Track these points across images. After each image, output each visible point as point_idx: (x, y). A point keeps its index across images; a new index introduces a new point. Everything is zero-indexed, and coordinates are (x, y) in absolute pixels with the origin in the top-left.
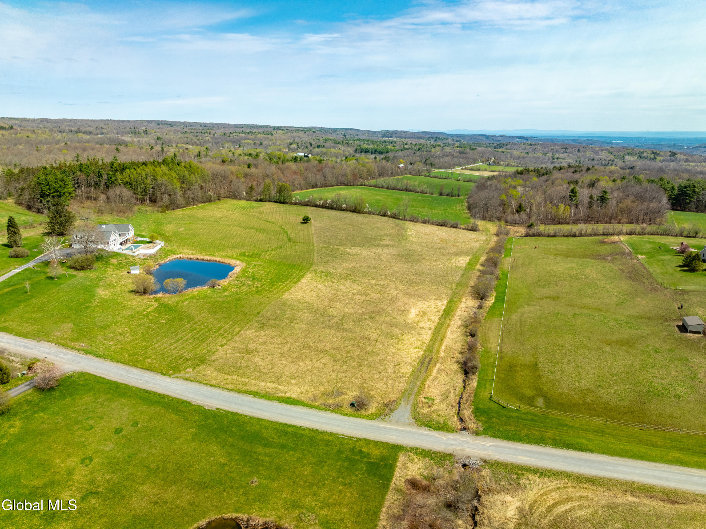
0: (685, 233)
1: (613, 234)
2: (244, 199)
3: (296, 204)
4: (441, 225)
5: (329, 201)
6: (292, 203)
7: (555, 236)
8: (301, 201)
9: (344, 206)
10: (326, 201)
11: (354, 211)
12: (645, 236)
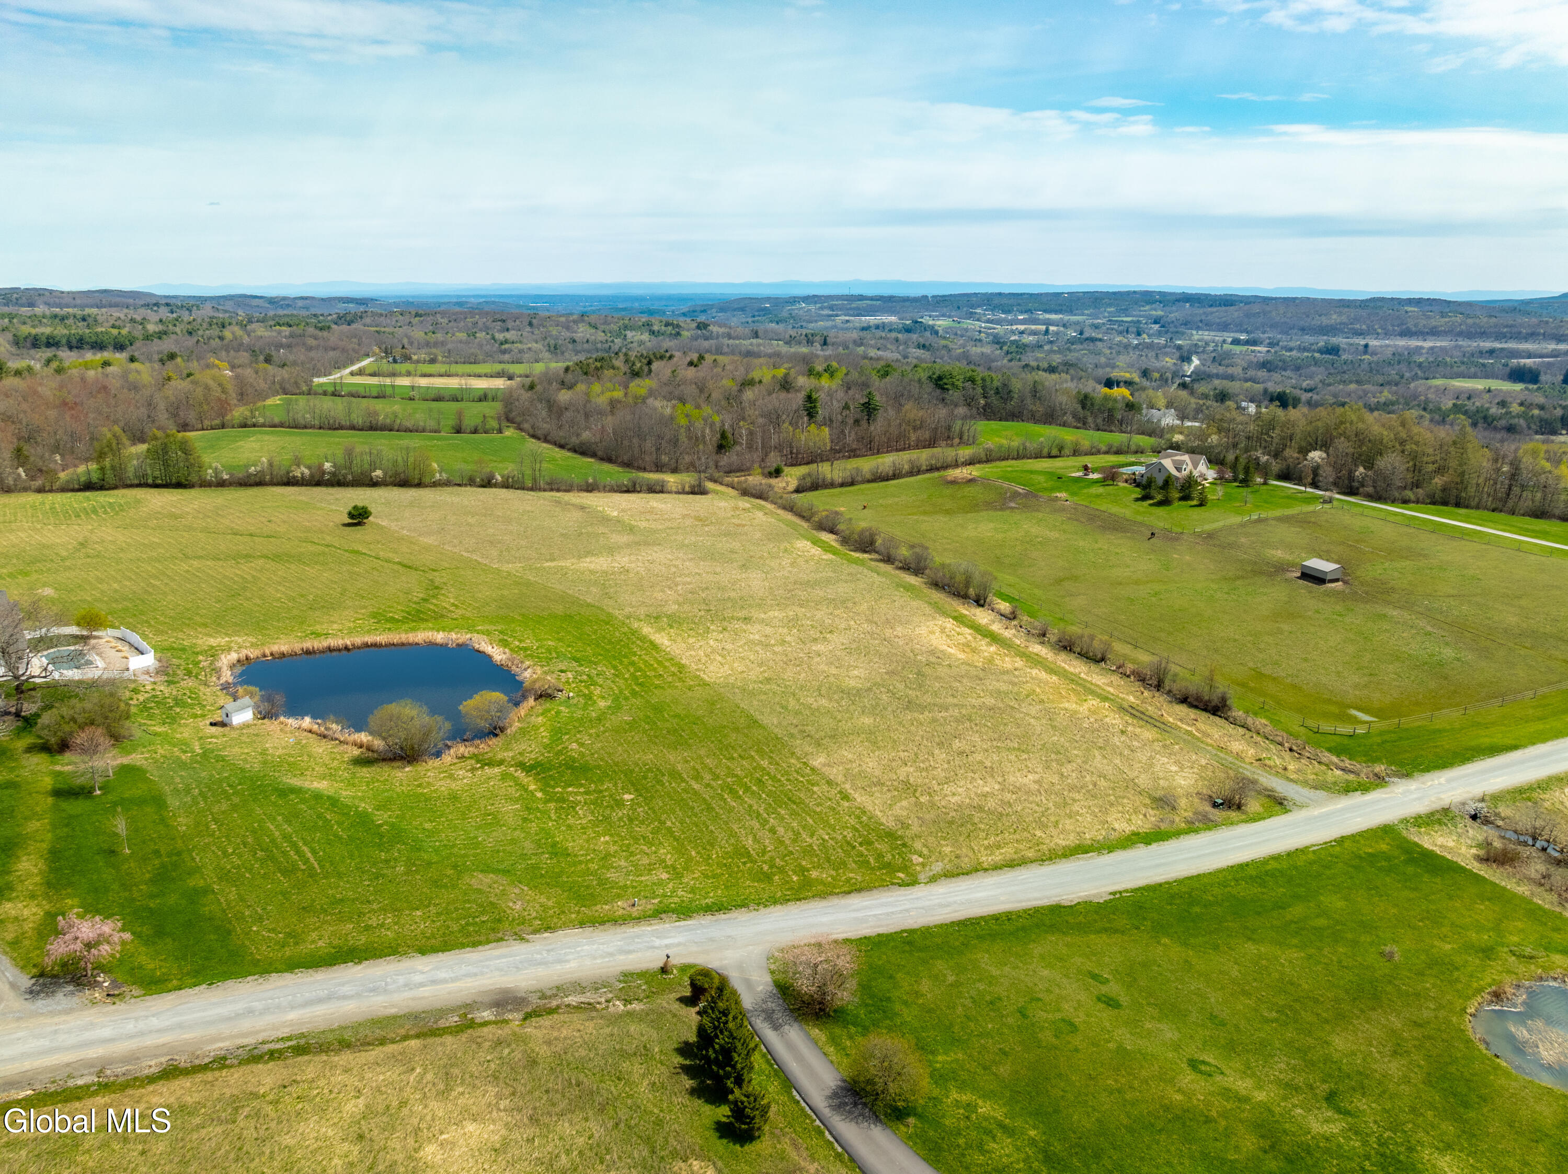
0: (1045, 451)
1: (945, 467)
2: (25, 489)
3: (221, 484)
4: (628, 491)
5: (327, 466)
6: (205, 484)
7: (852, 483)
8: (231, 475)
9: (379, 473)
10: (320, 466)
11: (404, 483)
12: (994, 464)
